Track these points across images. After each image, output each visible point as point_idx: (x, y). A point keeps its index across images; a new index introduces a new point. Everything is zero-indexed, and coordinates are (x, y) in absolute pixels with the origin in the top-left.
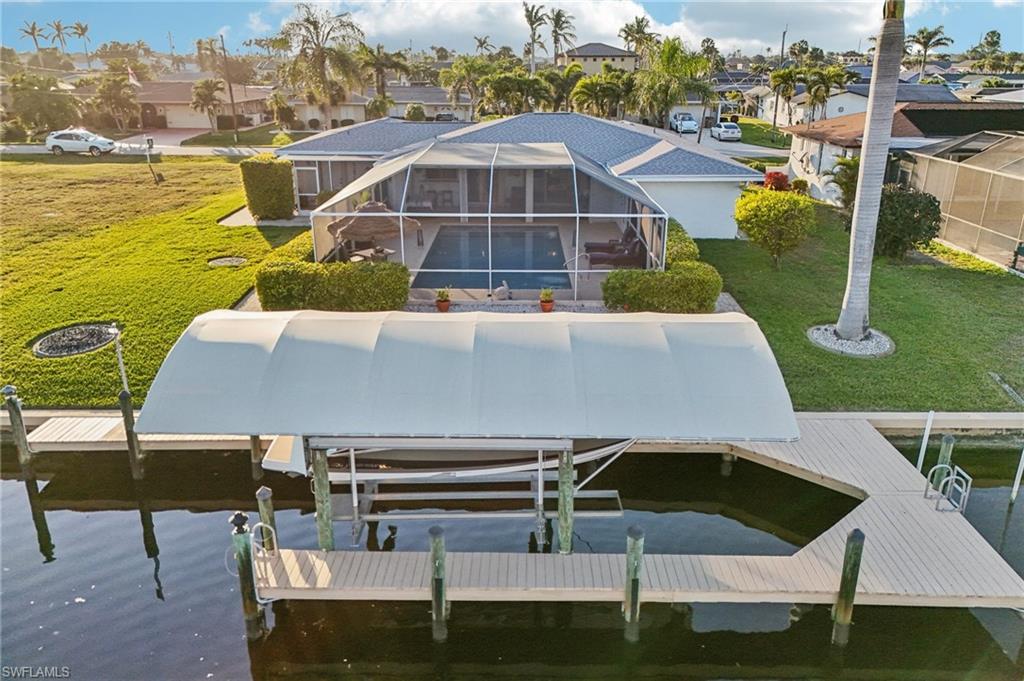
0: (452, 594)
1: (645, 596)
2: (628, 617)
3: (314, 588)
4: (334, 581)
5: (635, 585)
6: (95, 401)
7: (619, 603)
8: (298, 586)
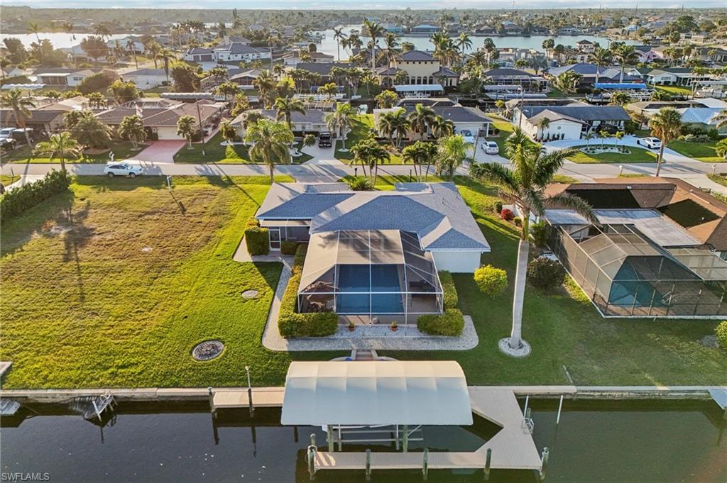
0: (372, 467)
1: (429, 467)
2: (424, 473)
3: (331, 465)
4: (336, 463)
5: (426, 465)
6: (229, 384)
7: (421, 469)
8: (326, 465)
